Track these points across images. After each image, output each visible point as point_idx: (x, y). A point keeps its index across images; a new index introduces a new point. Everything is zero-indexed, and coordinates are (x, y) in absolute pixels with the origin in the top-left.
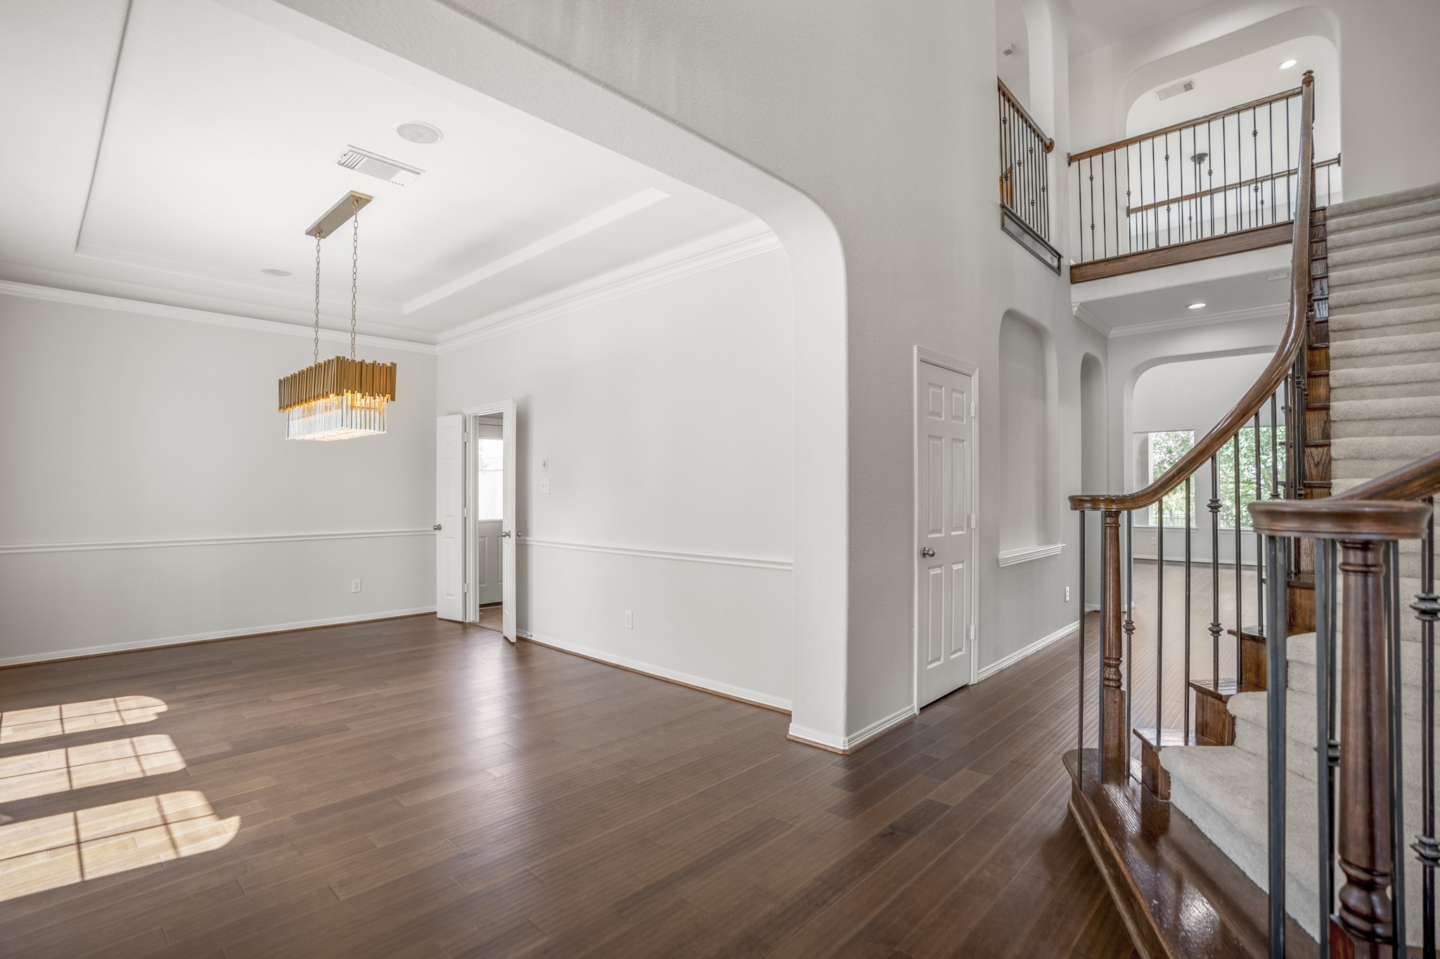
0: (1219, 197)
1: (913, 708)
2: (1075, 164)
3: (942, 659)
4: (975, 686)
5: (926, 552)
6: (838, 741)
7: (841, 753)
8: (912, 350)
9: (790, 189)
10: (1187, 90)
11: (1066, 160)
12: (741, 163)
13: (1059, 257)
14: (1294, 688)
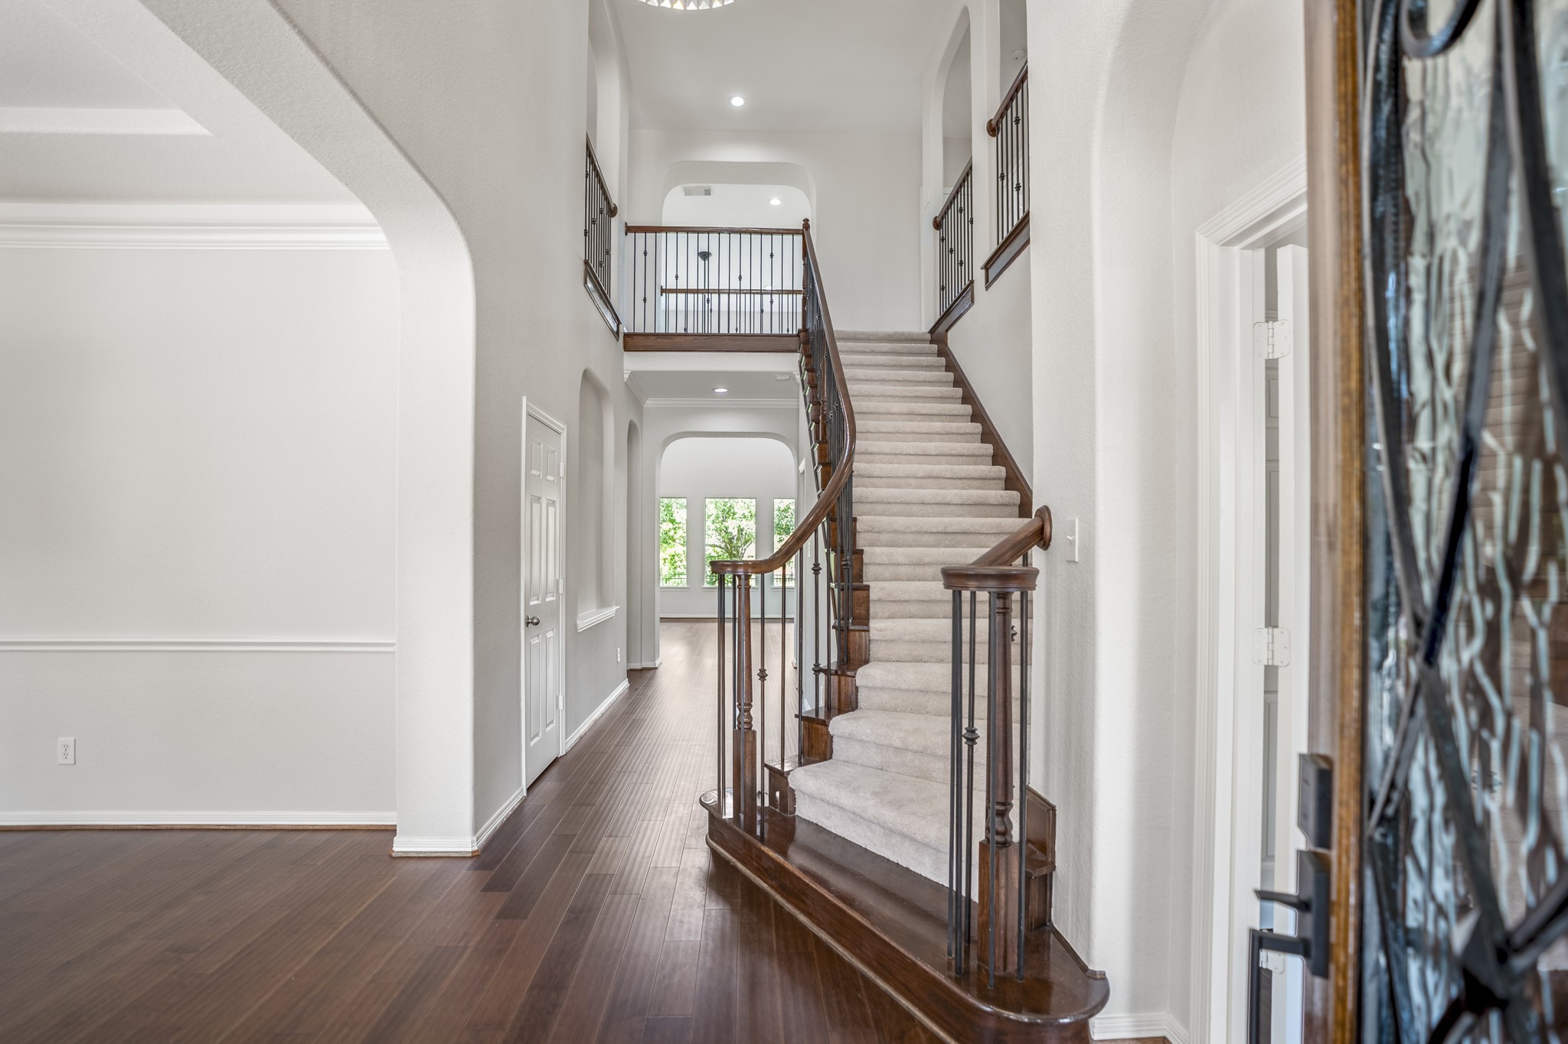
0: (724, 297)
1: (522, 790)
2: (631, 235)
3: (540, 734)
4: (564, 757)
5: (530, 621)
6: (466, 843)
7: (470, 855)
8: (521, 400)
9: (431, 191)
10: (706, 194)
11: (623, 229)
12: (389, 144)
13: (618, 322)
14: (863, 707)
